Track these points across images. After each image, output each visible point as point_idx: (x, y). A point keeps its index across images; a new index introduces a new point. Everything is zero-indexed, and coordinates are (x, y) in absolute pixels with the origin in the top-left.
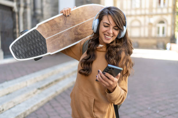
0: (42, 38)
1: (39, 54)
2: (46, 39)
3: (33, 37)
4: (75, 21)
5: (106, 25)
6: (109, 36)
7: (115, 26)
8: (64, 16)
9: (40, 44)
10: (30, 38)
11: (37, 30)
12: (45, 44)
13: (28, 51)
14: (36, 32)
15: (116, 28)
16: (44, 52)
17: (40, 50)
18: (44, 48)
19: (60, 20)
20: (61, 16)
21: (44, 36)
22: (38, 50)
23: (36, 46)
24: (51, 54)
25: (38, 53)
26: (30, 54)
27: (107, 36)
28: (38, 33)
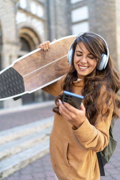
0: (18, 76)
1: (15, 94)
2: (23, 77)
3: (9, 75)
4: (55, 55)
5: (79, 54)
6: (83, 66)
7: (89, 54)
8: (42, 51)
9: (17, 82)
10: (6, 76)
11: (13, 67)
12: (22, 82)
13: (4, 90)
14: (12, 70)
15: (91, 56)
16: (21, 91)
17: (17, 89)
18: (21, 87)
19: (38, 56)
20: (39, 51)
21: (21, 74)
22: (15, 89)
23: (13, 85)
24: (30, 92)
25: (15, 92)
26: (6, 94)
27: (80, 67)
28: (14, 71)
